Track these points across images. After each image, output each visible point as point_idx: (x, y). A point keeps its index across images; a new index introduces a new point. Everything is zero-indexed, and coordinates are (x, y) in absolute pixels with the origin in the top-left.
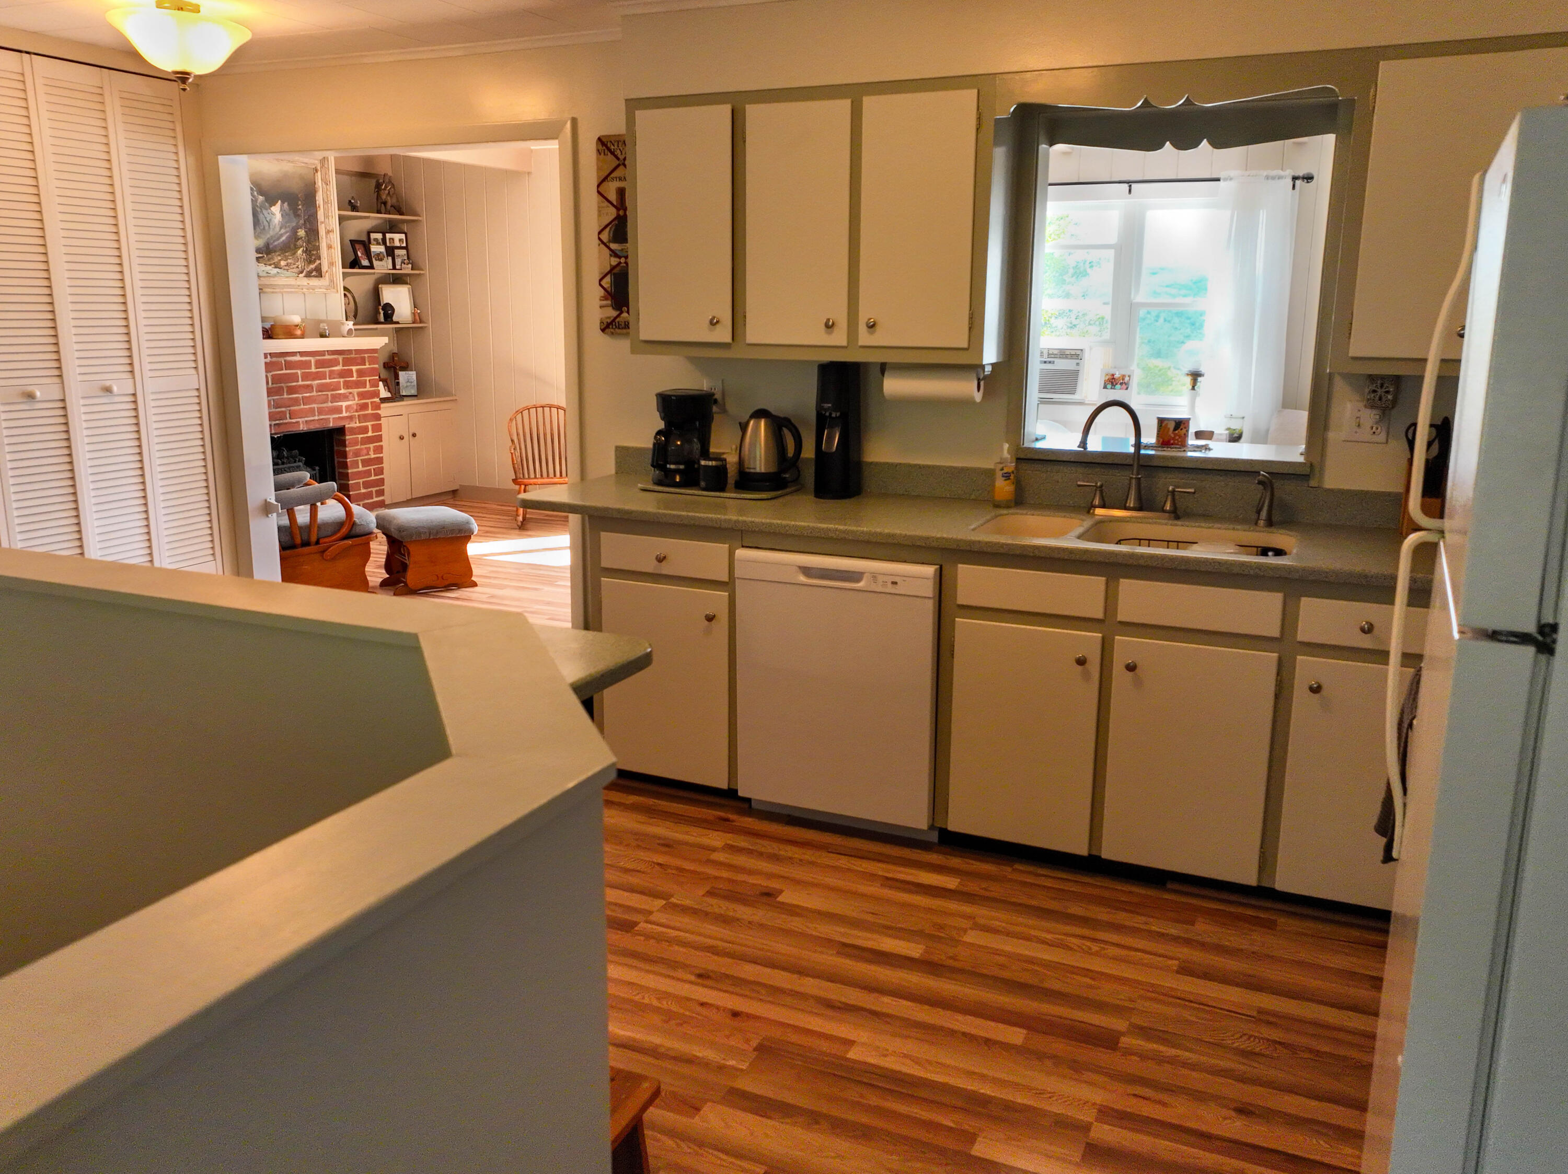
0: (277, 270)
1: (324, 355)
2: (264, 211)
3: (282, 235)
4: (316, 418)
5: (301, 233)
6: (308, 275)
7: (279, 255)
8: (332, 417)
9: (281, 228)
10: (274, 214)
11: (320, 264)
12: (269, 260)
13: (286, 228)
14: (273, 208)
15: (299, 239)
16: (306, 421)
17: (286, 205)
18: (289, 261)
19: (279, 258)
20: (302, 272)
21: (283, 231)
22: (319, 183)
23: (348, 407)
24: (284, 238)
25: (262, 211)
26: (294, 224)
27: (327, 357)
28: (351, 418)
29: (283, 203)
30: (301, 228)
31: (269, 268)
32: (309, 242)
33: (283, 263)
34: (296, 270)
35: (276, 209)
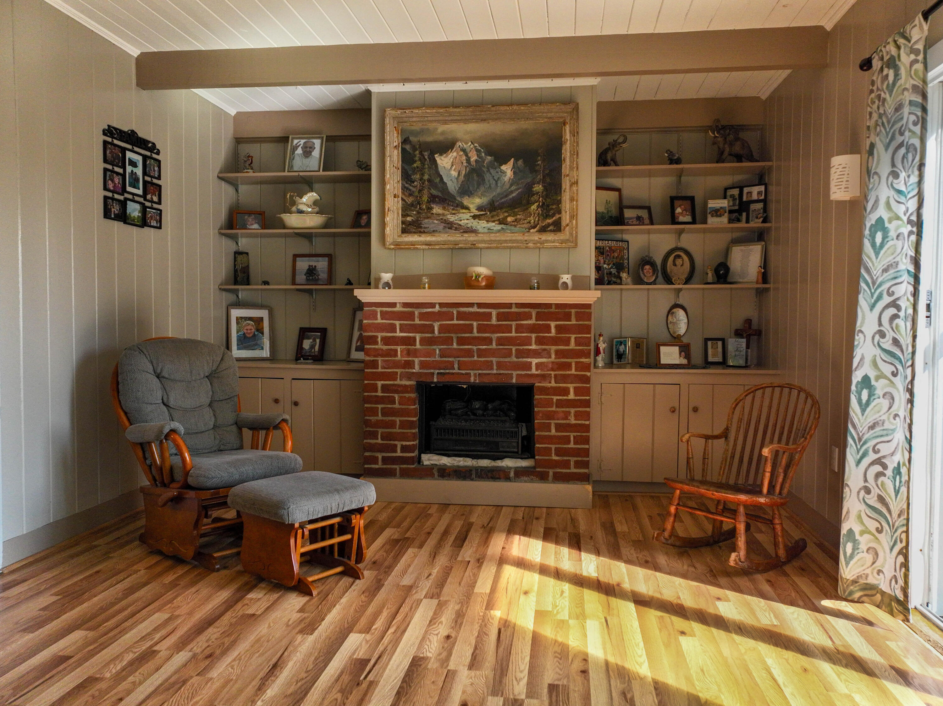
0: (503, 226)
1: (511, 308)
2: (492, 171)
3: (512, 192)
4: (495, 372)
5: (538, 188)
6: (543, 230)
7: (505, 212)
8: (515, 373)
9: (511, 185)
10: (504, 173)
11: (560, 218)
12: (492, 217)
13: (518, 185)
14: (503, 167)
15: (534, 195)
16: (479, 374)
17: (520, 162)
18: (518, 217)
19: (506, 214)
20: (534, 227)
21: (513, 188)
22: (567, 136)
23: (538, 366)
24: (514, 195)
25: (488, 171)
26: (529, 180)
27: (514, 310)
28: (543, 377)
29: (516, 160)
30: (538, 183)
31: (491, 225)
32: (547, 196)
33: (509, 219)
34: (526, 226)
35: (508, 169)
